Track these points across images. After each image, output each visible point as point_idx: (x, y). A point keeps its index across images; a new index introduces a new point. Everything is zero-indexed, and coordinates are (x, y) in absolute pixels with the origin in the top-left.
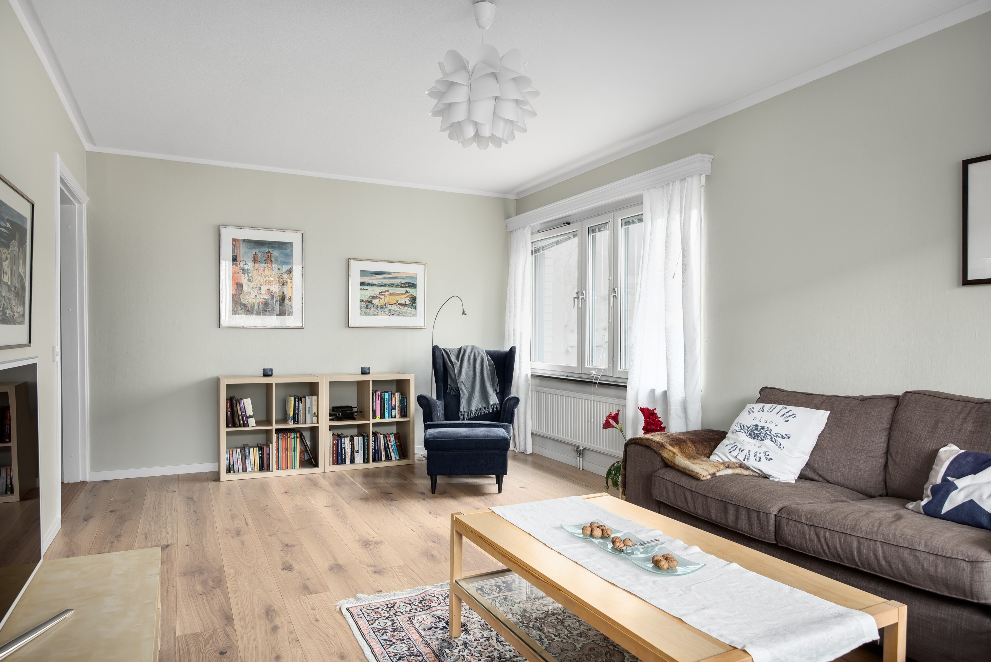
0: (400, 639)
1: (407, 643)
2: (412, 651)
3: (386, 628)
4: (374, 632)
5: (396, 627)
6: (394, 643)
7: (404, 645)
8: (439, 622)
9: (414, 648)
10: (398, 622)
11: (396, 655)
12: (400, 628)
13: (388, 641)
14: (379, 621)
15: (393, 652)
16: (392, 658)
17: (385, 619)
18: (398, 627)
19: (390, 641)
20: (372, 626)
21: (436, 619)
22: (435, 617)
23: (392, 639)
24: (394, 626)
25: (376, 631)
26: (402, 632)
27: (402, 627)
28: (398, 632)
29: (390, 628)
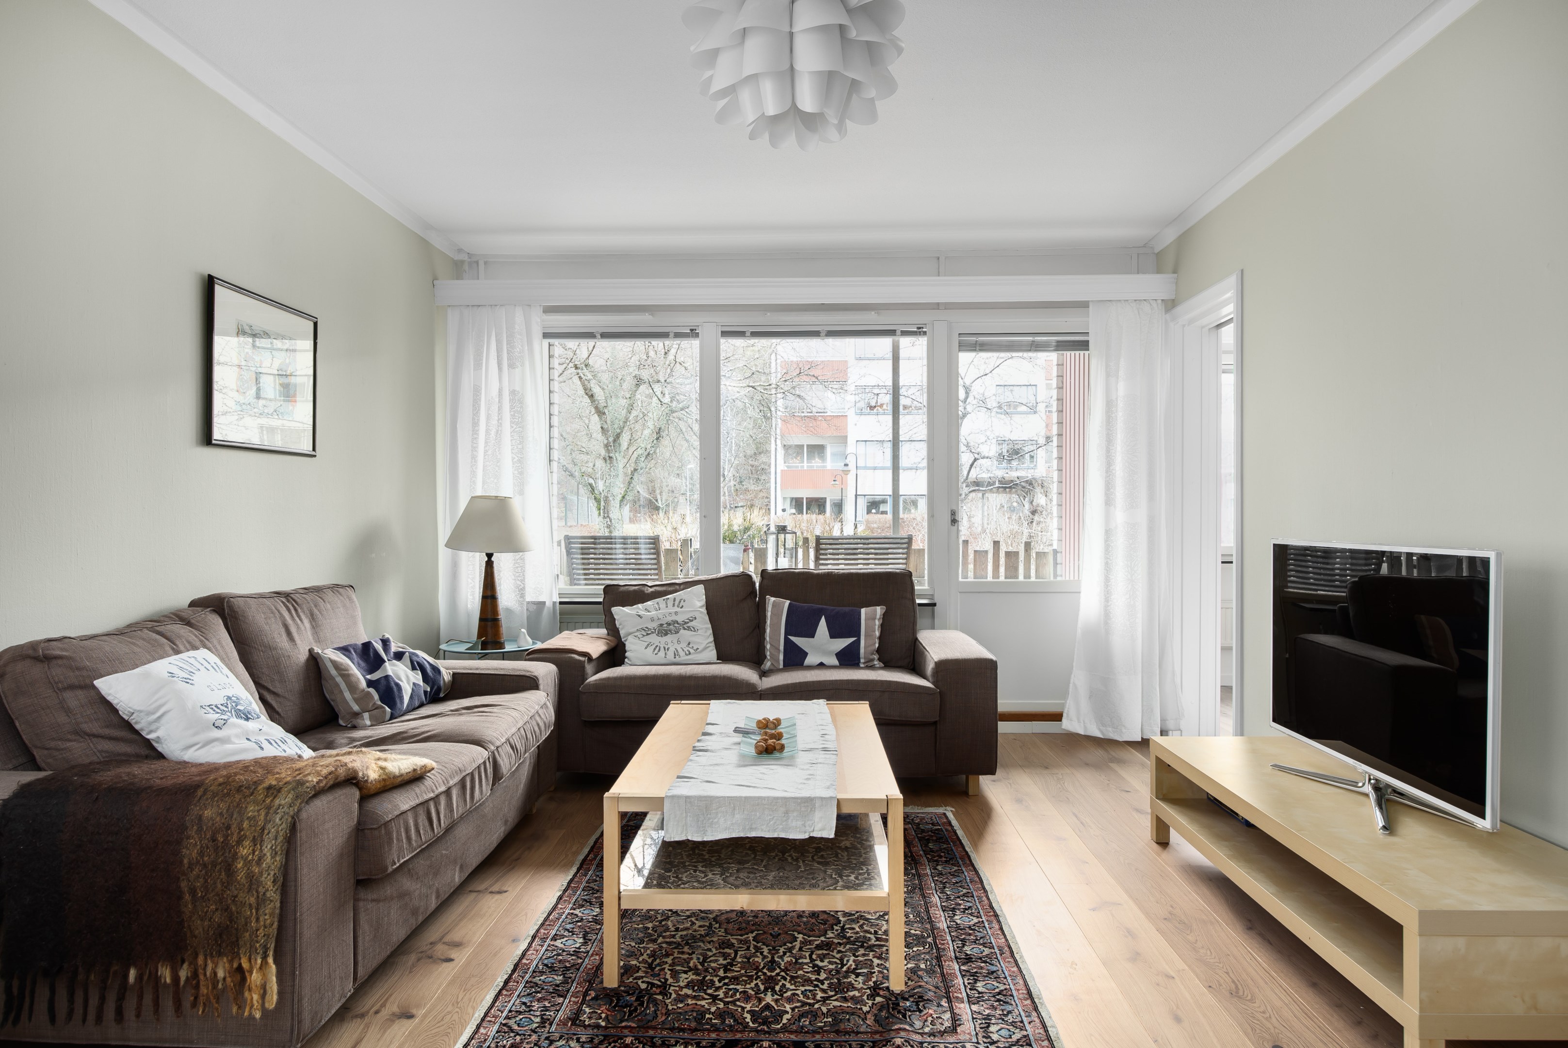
0: (983, 1001)
1: (975, 992)
2: (972, 978)
3: (1000, 1021)
4: (1022, 1022)
5: (984, 1021)
6: (994, 996)
7: (980, 989)
8: (910, 1011)
9: (966, 982)
10: (978, 1029)
11: (995, 978)
12: (976, 1018)
13: (1002, 1001)
14: (1010, 1040)
15: (1000, 983)
16: (1003, 976)
17: (998, 1041)
18: (979, 1022)
19: (999, 1000)
20: (1025, 1033)
21: (909, 1016)
22: (910, 1019)
23: (996, 1004)
24: (986, 1023)
25: (1019, 1024)
26: (975, 1012)
27: (973, 1018)
28: (982, 1014)
29: (993, 1021)
